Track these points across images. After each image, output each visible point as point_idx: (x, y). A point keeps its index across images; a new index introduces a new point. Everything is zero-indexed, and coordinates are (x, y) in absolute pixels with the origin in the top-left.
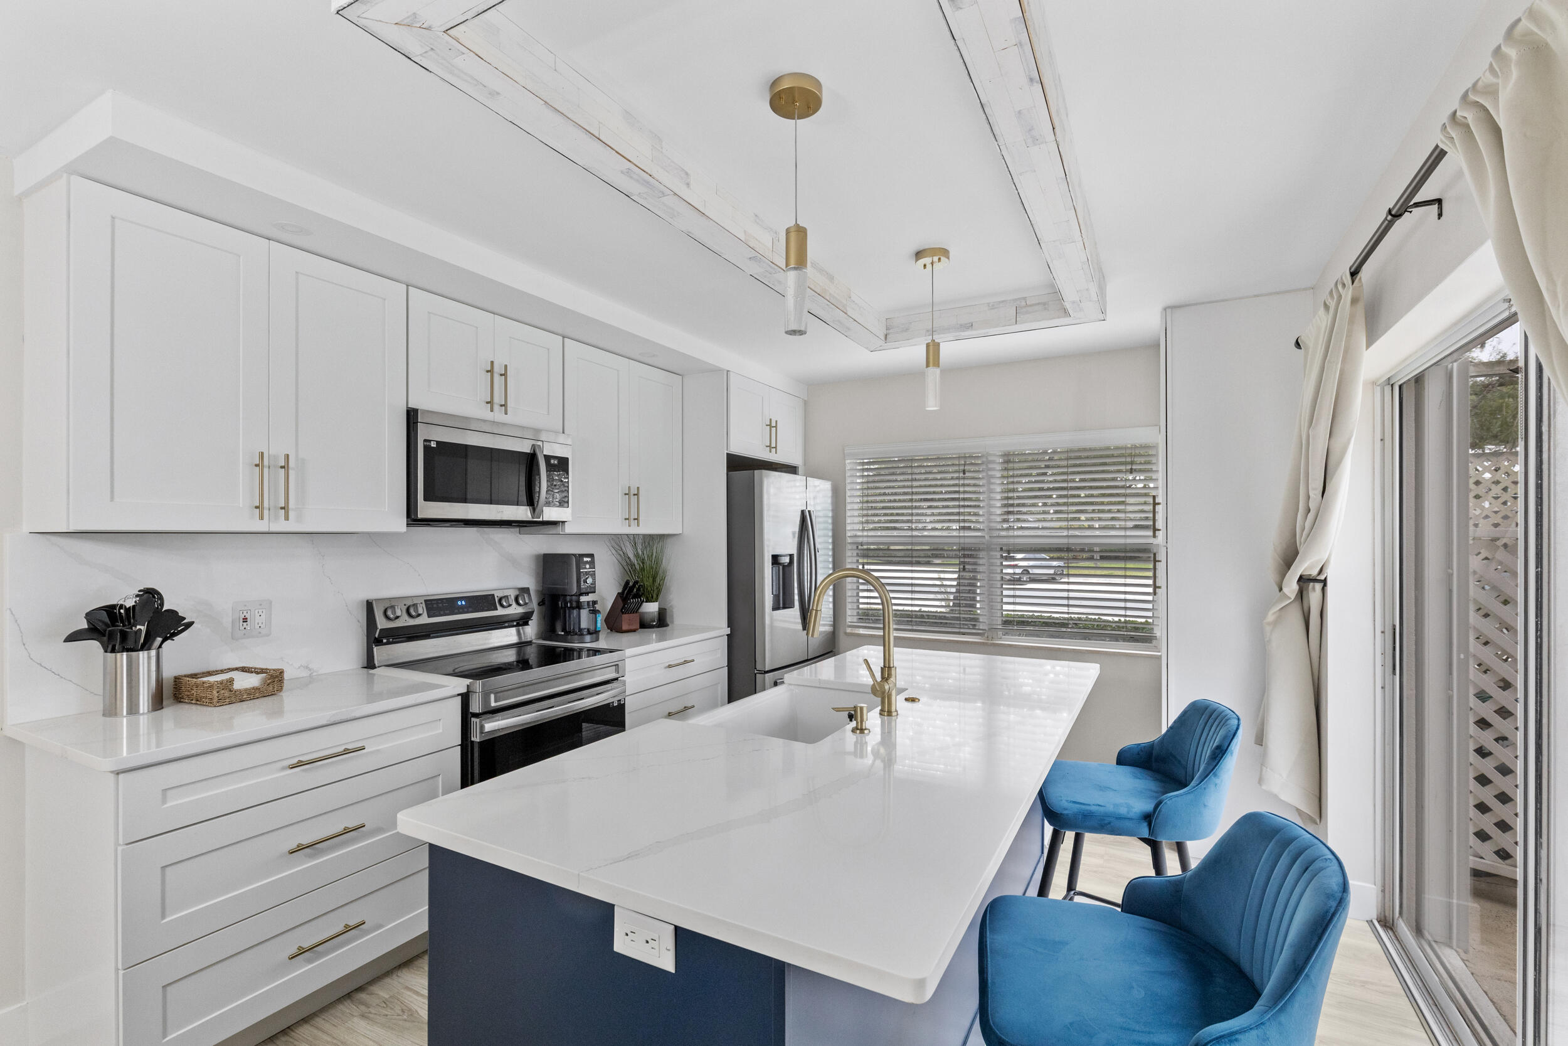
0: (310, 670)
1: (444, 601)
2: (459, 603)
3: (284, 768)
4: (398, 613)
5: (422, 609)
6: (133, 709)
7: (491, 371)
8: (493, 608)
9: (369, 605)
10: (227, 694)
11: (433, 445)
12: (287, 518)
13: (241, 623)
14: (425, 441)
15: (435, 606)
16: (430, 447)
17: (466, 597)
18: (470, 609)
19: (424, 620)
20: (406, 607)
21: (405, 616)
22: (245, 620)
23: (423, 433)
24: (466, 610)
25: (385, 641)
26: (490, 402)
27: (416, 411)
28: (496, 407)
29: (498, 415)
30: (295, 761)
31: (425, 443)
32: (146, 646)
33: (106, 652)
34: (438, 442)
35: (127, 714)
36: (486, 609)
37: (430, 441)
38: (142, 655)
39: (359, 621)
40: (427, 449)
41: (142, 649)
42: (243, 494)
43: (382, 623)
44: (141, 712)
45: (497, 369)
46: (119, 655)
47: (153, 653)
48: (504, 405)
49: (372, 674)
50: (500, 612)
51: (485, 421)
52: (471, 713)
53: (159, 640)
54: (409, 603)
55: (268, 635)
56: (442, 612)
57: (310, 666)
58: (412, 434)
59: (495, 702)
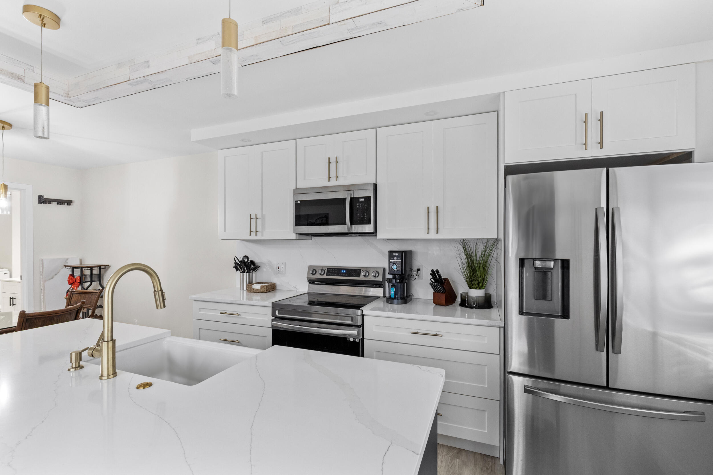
0: (296, 289)
1: (336, 270)
2: (342, 271)
5: (326, 272)
7: (329, 163)
8: (358, 276)
11: (299, 202)
15: (331, 271)
17: (346, 269)
19: (325, 276)
21: (318, 274)
22: (279, 268)
23: (295, 198)
24: (345, 275)
26: (329, 178)
31: (296, 202)
34: (301, 201)
37: (298, 201)
40: (297, 204)
43: (309, 276)
48: (336, 177)
55: (285, 274)
56: (333, 275)
57: (296, 287)
59: (279, 314)
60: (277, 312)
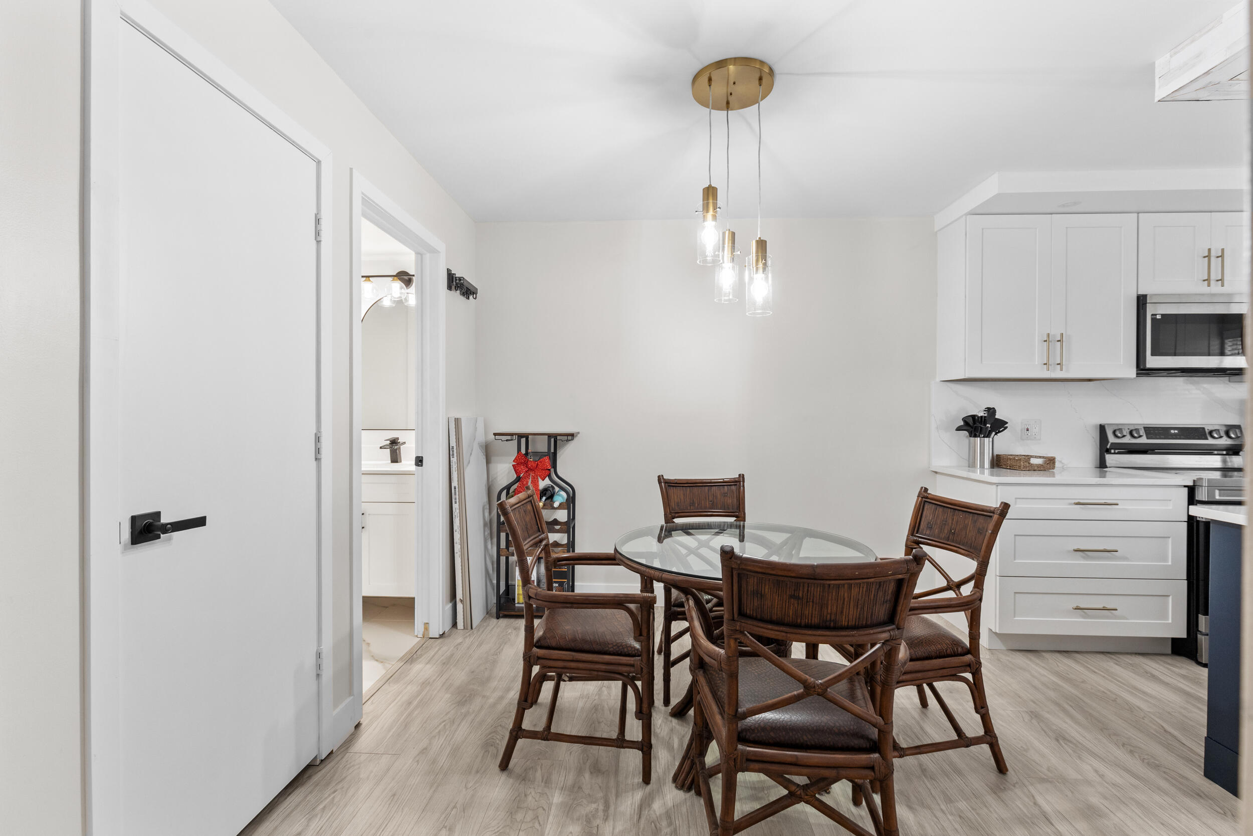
0: (1063, 463)
1: (1160, 429)
2: (1172, 431)
3: (1070, 504)
4: (1125, 434)
5: (1142, 432)
6: (982, 466)
7: (1208, 256)
8: (1204, 437)
9: (1102, 429)
10: (1027, 465)
11: (1159, 317)
12: (1061, 370)
13: (1026, 431)
14: (1152, 315)
15: (1152, 432)
16: (1156, 318)
17: (1179, 428)
18: (1182, 437)
19: (1144, 440)
20: (1129, 430)
21: (1128, 437)
22: (1028, 430)
23: (1150, 310)
24: (1178, 437)
25: (1113, 451)
26: (1208, 280)
27: (1145, 296)
28: (1212, 283)
29: (1216, 288)
30: (1077, 501)
31: (1152, 317)
32: (988, 436)
33: (970, 436)
34: (1163, 315)
35: (980, 467)
36: (1197, 438)
37: (1156, 315)
38: (986, 440)
39: (1093, 438)
40: (1154, 320)
41: (987, 437)
42: (1038, 357)
43: (1112, 439)
44: (986, 467)
45: (1213, 253)
46: (976, 438)
47: (991, 439)
48: (1221, 280)
49: (1105, 471)
50: (1210, 441)
51: (1203, 295)
52: (1197, 500)
53: (994, 433)
54: (1132, 428)
55: (1040, 440)
56: (1158, 437)
57: (1063, 461)
58: (1142, 311)
59: (1220, 496)
60: (1217, 492)
